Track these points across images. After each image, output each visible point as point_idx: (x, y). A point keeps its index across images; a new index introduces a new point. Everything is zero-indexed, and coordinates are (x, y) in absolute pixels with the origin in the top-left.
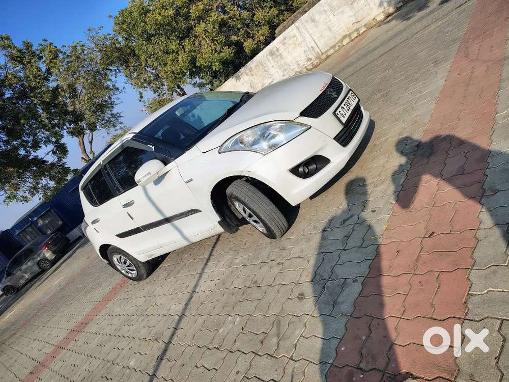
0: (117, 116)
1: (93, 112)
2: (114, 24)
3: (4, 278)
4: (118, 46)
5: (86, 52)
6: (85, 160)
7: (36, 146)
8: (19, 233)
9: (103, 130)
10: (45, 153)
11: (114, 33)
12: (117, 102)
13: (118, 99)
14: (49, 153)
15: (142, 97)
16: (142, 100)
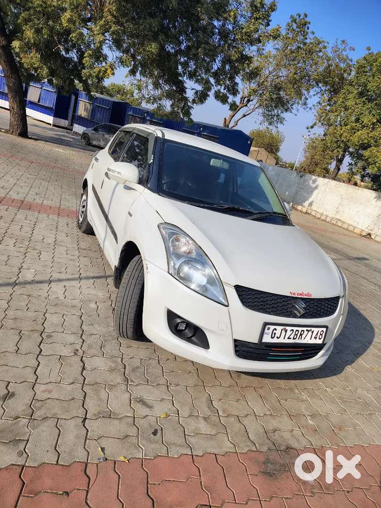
0: (281, 120)
1: (272, 99)
2: (364, 56)
3: (91, 129)
4: (345, 75)
5: (321, 54)
6: (225, 122)
7: (192, 76)
8: (130, 115)
9: (261, 118)
10: (191, 87)
11: (355, 63)
12: (294, 111)
13: (298, 110)
14: (192, 89)
15: (312, 127)
16: (310, 129)
